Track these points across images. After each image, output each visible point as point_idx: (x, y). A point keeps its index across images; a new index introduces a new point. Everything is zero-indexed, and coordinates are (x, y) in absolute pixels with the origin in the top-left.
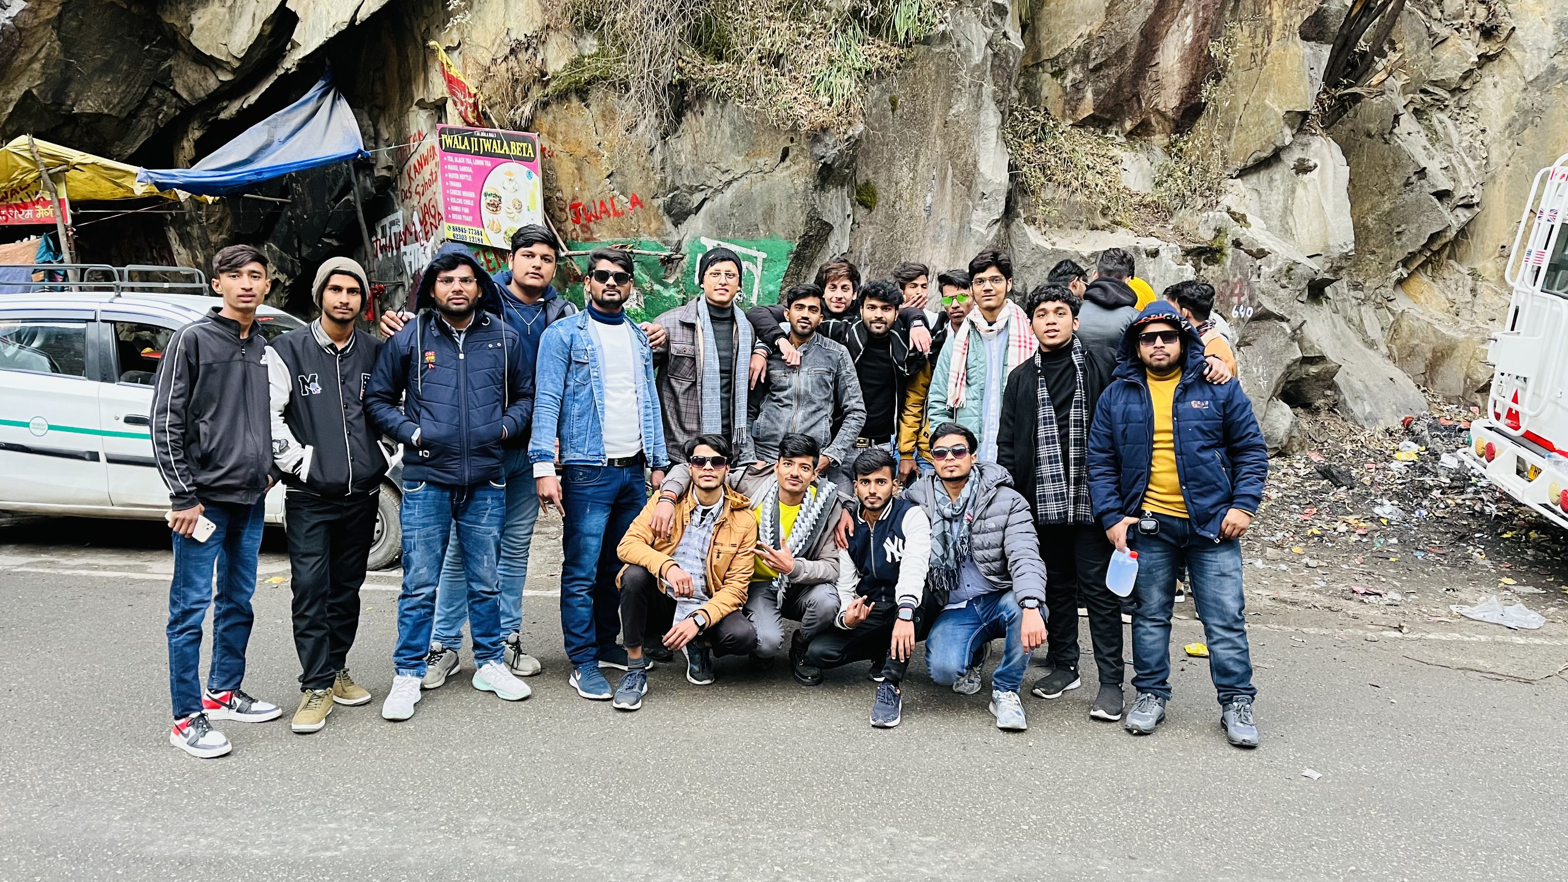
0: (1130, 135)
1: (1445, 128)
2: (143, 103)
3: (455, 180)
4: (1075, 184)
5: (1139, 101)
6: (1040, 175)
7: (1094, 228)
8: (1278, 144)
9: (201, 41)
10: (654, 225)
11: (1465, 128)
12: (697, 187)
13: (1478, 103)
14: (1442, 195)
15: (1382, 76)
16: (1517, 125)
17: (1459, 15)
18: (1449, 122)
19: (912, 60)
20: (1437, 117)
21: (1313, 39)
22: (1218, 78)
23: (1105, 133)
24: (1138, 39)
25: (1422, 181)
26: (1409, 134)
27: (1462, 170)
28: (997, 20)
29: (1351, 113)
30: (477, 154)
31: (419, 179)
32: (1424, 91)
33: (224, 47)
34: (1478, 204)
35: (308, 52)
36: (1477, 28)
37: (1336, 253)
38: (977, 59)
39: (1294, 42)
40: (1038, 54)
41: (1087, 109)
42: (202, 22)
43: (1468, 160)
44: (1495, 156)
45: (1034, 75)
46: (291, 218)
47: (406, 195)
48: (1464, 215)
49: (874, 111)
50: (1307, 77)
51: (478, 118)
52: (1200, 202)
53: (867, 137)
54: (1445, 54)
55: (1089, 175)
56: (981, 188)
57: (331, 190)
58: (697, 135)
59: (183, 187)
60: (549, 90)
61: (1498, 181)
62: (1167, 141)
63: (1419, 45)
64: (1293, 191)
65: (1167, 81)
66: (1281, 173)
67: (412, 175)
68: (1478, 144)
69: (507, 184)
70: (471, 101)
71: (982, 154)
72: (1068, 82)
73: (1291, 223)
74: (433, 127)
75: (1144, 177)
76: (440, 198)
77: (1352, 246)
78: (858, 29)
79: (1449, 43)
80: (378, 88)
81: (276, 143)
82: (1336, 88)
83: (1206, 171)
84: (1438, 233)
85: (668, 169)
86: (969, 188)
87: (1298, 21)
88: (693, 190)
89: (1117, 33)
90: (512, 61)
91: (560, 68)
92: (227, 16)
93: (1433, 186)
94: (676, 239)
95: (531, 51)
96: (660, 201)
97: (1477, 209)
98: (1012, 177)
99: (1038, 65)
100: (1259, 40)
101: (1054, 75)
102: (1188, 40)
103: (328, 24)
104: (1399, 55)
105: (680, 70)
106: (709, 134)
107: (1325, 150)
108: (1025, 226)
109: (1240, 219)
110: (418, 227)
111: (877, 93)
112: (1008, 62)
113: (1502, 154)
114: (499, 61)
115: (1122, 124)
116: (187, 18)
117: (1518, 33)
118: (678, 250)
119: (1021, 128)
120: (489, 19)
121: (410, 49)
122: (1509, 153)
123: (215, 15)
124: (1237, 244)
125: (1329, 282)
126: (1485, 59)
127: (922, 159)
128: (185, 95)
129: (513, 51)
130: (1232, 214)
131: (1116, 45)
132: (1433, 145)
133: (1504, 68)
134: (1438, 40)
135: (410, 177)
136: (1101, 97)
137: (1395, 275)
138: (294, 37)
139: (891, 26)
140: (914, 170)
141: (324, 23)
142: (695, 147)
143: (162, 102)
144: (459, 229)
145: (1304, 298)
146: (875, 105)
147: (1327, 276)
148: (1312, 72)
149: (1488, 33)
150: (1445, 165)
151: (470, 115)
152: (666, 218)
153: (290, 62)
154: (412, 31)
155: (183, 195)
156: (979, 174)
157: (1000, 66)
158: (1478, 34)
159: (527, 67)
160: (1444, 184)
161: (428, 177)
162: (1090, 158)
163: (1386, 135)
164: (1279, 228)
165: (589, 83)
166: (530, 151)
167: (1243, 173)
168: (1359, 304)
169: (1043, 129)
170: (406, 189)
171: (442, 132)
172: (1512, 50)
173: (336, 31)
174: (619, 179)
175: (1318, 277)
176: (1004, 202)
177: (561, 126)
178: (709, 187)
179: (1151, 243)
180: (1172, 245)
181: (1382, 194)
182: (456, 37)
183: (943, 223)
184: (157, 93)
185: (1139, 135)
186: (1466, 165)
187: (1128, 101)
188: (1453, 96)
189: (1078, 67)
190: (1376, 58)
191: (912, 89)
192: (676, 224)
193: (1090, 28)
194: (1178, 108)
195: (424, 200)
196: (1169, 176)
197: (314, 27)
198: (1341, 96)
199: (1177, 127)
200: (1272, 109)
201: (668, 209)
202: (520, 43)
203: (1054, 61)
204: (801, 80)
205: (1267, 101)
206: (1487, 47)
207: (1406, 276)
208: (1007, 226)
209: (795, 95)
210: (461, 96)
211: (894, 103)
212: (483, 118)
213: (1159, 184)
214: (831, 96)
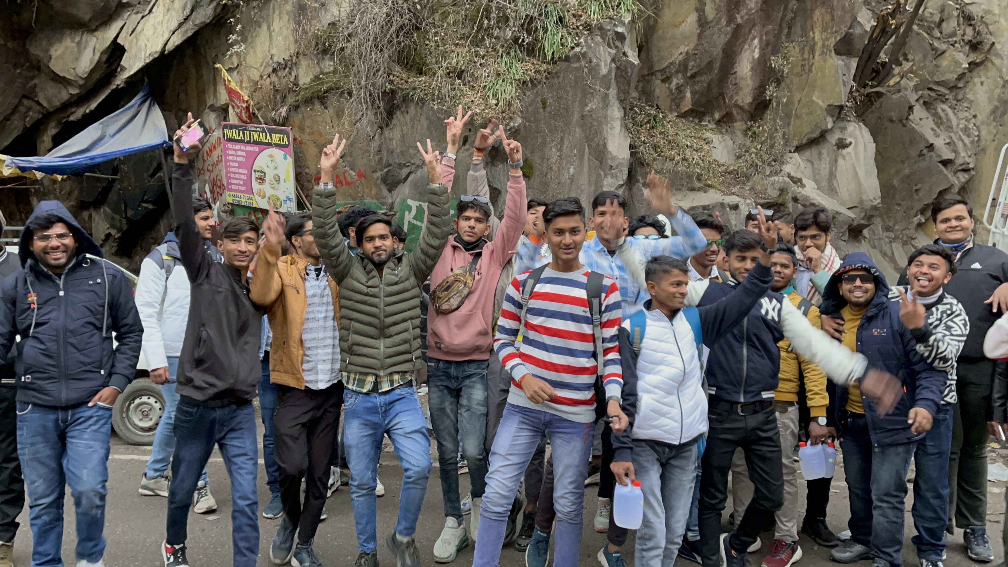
0: (718, 122)
1: (946, 115)
2: (15, 110)
3: (233, 161)
4: (678, 158)
5: (724, 99)
6: (652, 152)
7: (693, 189)
8: (823, 128)
9: (57, 67)
10: (374, 192)
11: (962, 115)
12: (404, 164)
13: (970, 96)
14: (946, 163)
15: (897, 79)
16: (999, 112)
17: (954, 34)
18: (950, 111)
19: (556, 73)
20: (941, 107)
21: (845, 54)
22: (778, 82)
23: (701, 121)
24: (721, 55)
25: (932, 153)
26: (921, 119)
27: (960, 145)
28: (618, 44)
29: (877, 105)
30: (249, 142)
31: (210, 161)
32: (930, 89)
33: (72, 71)
34: (973, 169)
35: (132, 73)
36: (967, 43)
37: (868, 205)
38: (604, 71)
39: (831, 57)
40: (651, 67)
41: (687, 104)
42: (58, 53)
43: (964, 137)
44: (984, 133)
45: (649, 81)
46: (120, 189)
47: (201, 172)
48: (963, 177)
49: (530, 109)
50: (841, 82)
51: (249, 117)
52: (768, 171)
53: (525, 127)
54: (945, 62)
55: (688, 152)
56: (610, 162)
57: (148, 169)
58: (404, 128)
59: (39, 169)
60: (299, 97)
61: (988, 152)
62: (745, 126)
63: (925, 57)
64: (836, 161)
65: (742, 84)
66: (826, 150)
67: (205, 158)
68: (971, 126)
69: (270, 164)
70: (244, 105)
71: (610, 138)
72: (673, 86)
73: (835, 184)
74: (219, 124)
75: (728, 152)
76: (223, 174)
77: (879, 201)
78: (518, 51)
79: (947, 54)
80: (182, 96)
81: (107, 136)
82: (864, 87)
83: (772, 147)
84: (945, 190)
85: (385, 153)
86: (601, 163)
87: (832, 42)
88: (401, 166)
89: (706, 51)
90: (274, 78)
91: (308, 80)
92: (76, 49)
93: (940, 156)
94: (390, 201)
95: (287, 70)
96: (378, 174)
97: (973, 173)
98: (633, 154)
99: (652, 74)
100: (806, 56)
101: (663, 81)
102: (756, 55)
103: (145, 53)
104: (911, 64)
105: (391, 82)
106: (413, 127)
107: (858, 132)
108: (643, 188)
109: (798, 181)
110: (209, 195)
111: (532, 97)
112: (627, 73)
113: (990, 132)
114: (265, 77)
115: (712, 116)
116: (47, 51)
117: (998, 46)
118: (391, 209)
119: (639, 118)
120: (259, 48)
121: (205, 71)
122: (995, 131)
123: (67, 48)
124: (795, 200)
125: (866, 226)
126: (973, 65)
127: (566, 142)
128: (45, 104)
129: (274, 71)
130: (791, 178)
131: (706, 60)
132: (939, 127)
133: (987, 70)
134: (939, 53)
135: (204, 160)
136: (697, 96)
137: (916, 220)
138: (122, 63)
139: (542, 49)
140: (560, 150)
141: (143, 53)
142: (403, 136)
143: (29, 109)
144: (237, 197)
145: (846, 237)
146: (530, 105)
147: (863, 222)
148: (844, 78)
149: (974, 46)
150: (948, 141)
151: (244, 115)
152: (382, 187)
153: (120, 80)
154: (205, 57)
155: (39, 175)
156: (608, 152)
157: (622, 76)
158: (967, 47)
159: (284, 81)
160: (948, 155)
161: (215, 159)
162: (689, 139)
163: (904, 121)
164: (827, 187)
165: (326, 92)
166: (286, 140)
167: (799, 149)
168: (891, 242)
169: (654, 120)
170: (201, 167)
171: (225, 127)
172: (993, 59)
173: (151, 58)
174: (349, 159)
175: (855, 223)
176: (627, 172)
177: (308, 123)
178: (413, 164)
179: (733, 200)
180: (748, 201)
181: (903, 162)
182: (235, 60)
183: (583, 187)
184: (26, 102)
185: (725, 122)
186: (963, 141)
187: (716, 98)
188: (951, 92)
189: (680, 75)
190: (894, 66)
191: (557, 93)
192: (390, 191)
193: (687, 48)
194: (751, 103)
195: (213, 175)
196: (746, 151)
197: (136, 56)
198: (868, 95)
199: (752, 116)
200: (817, 104)
201: (384, 180)
202: (279, 64)
203: (663, 71)
204: (477, 88)
205: (814, 98)
206: (973, 57)
207: (923, 221)
208: (630, 189)
209: (473, 98)
210: (238, 102)
211: (544, 103)
212: (253, 117)
213: (739, 157)
214: (498, 99)
